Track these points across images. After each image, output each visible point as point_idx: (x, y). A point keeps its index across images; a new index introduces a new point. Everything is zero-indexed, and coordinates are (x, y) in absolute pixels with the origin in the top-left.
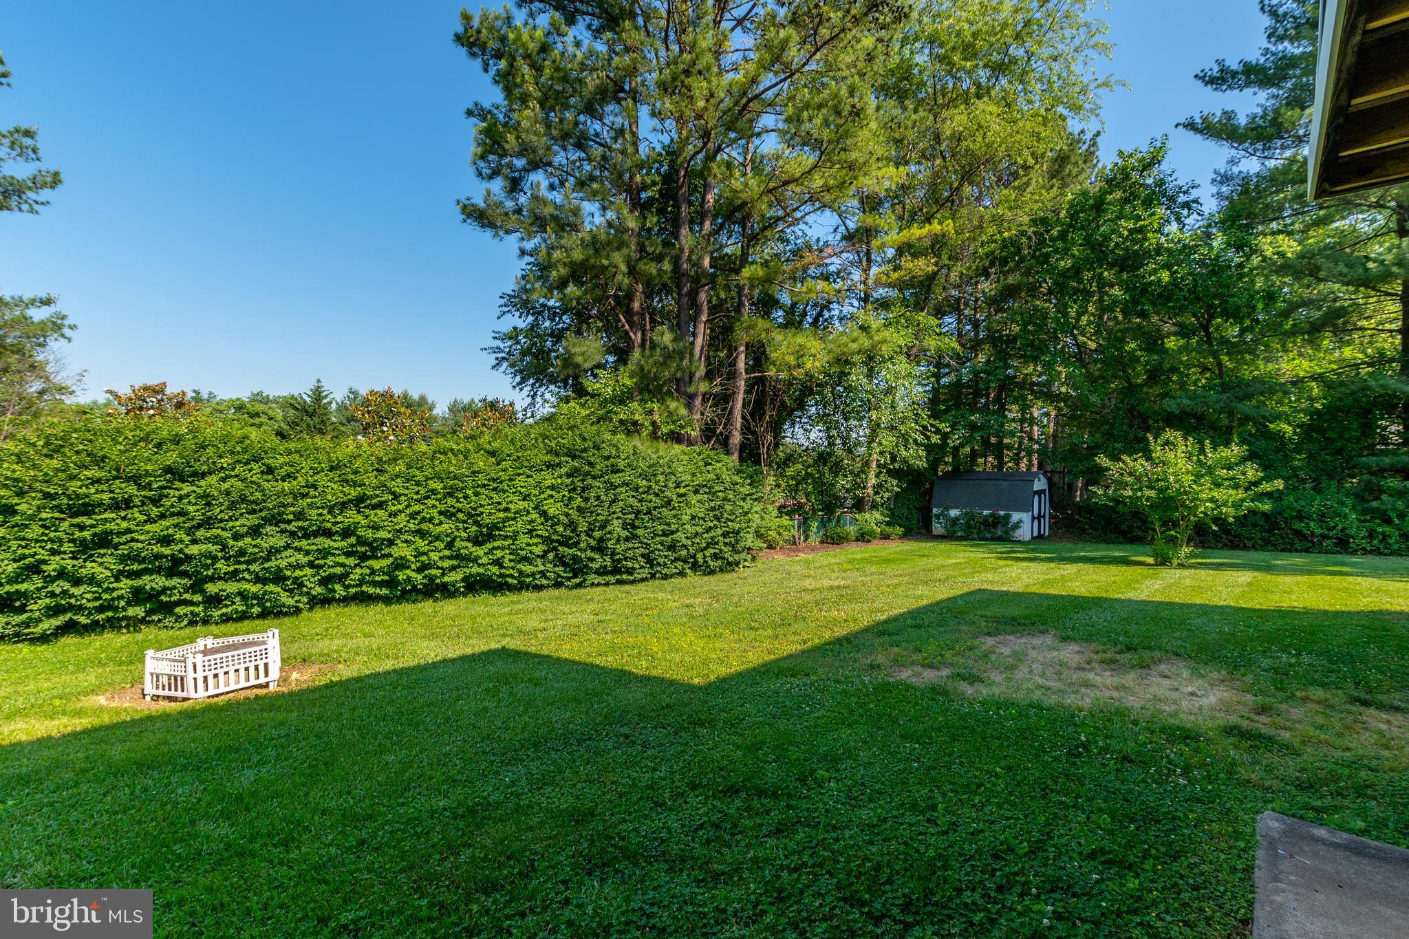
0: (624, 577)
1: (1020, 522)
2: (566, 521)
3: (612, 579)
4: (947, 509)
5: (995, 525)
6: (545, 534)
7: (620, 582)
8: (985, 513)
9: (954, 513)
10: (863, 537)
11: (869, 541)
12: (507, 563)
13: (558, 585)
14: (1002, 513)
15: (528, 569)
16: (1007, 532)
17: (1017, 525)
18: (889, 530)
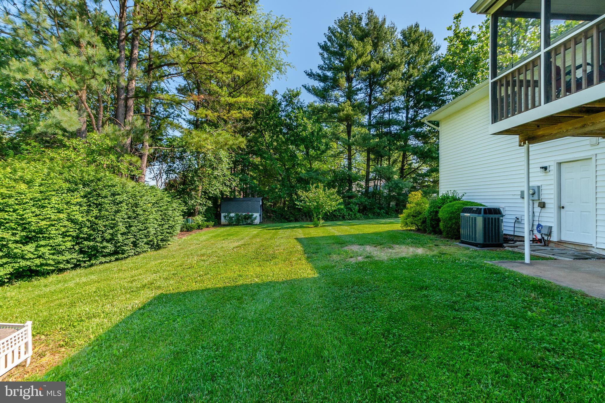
0: (120, 256)
1: (256, 217)
2: (88, 224)
3: (113, 258)
4: (230, 213)
5: (248, 219)
6: (74, 234)
7: (117, 260)
8: (244, 214)
9: (232, 215)
10: (199, 227)
11: (202, 229)
12: (47, 256)
13: (76, 266)
14: (250, 214)
15: (61, 258)
16: (252, 221)
17: (255, 219)
18: (208, 223)
